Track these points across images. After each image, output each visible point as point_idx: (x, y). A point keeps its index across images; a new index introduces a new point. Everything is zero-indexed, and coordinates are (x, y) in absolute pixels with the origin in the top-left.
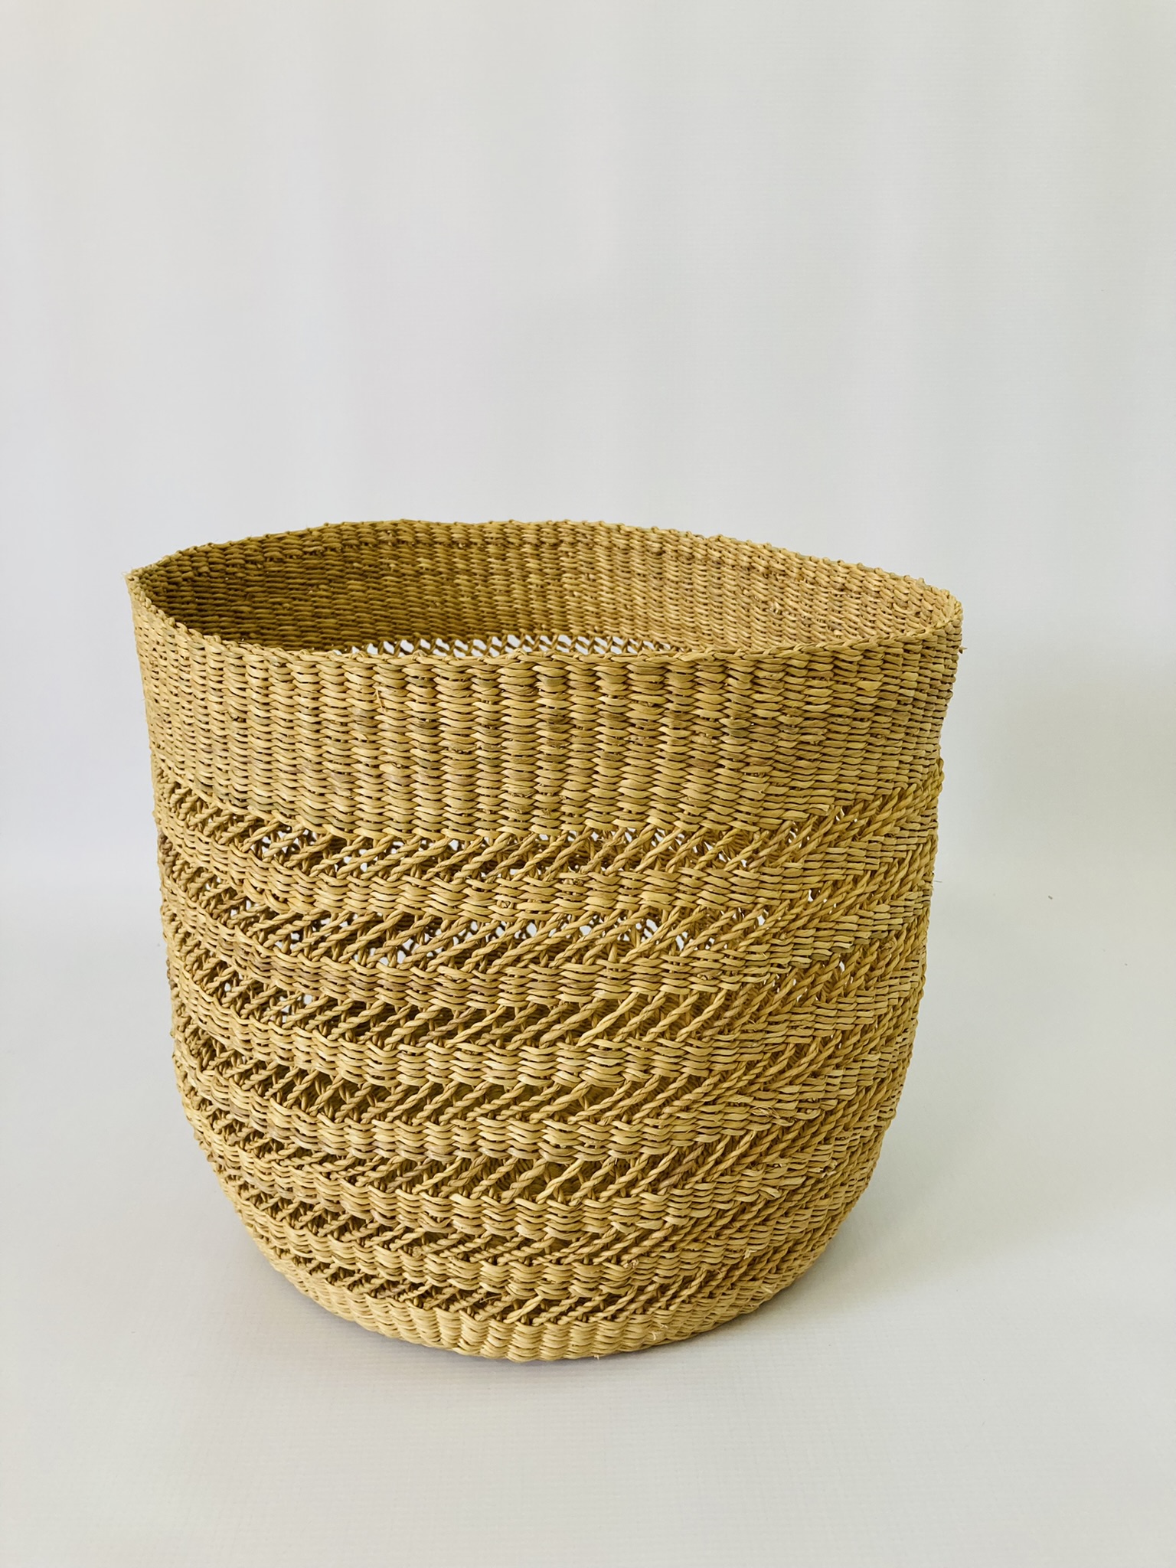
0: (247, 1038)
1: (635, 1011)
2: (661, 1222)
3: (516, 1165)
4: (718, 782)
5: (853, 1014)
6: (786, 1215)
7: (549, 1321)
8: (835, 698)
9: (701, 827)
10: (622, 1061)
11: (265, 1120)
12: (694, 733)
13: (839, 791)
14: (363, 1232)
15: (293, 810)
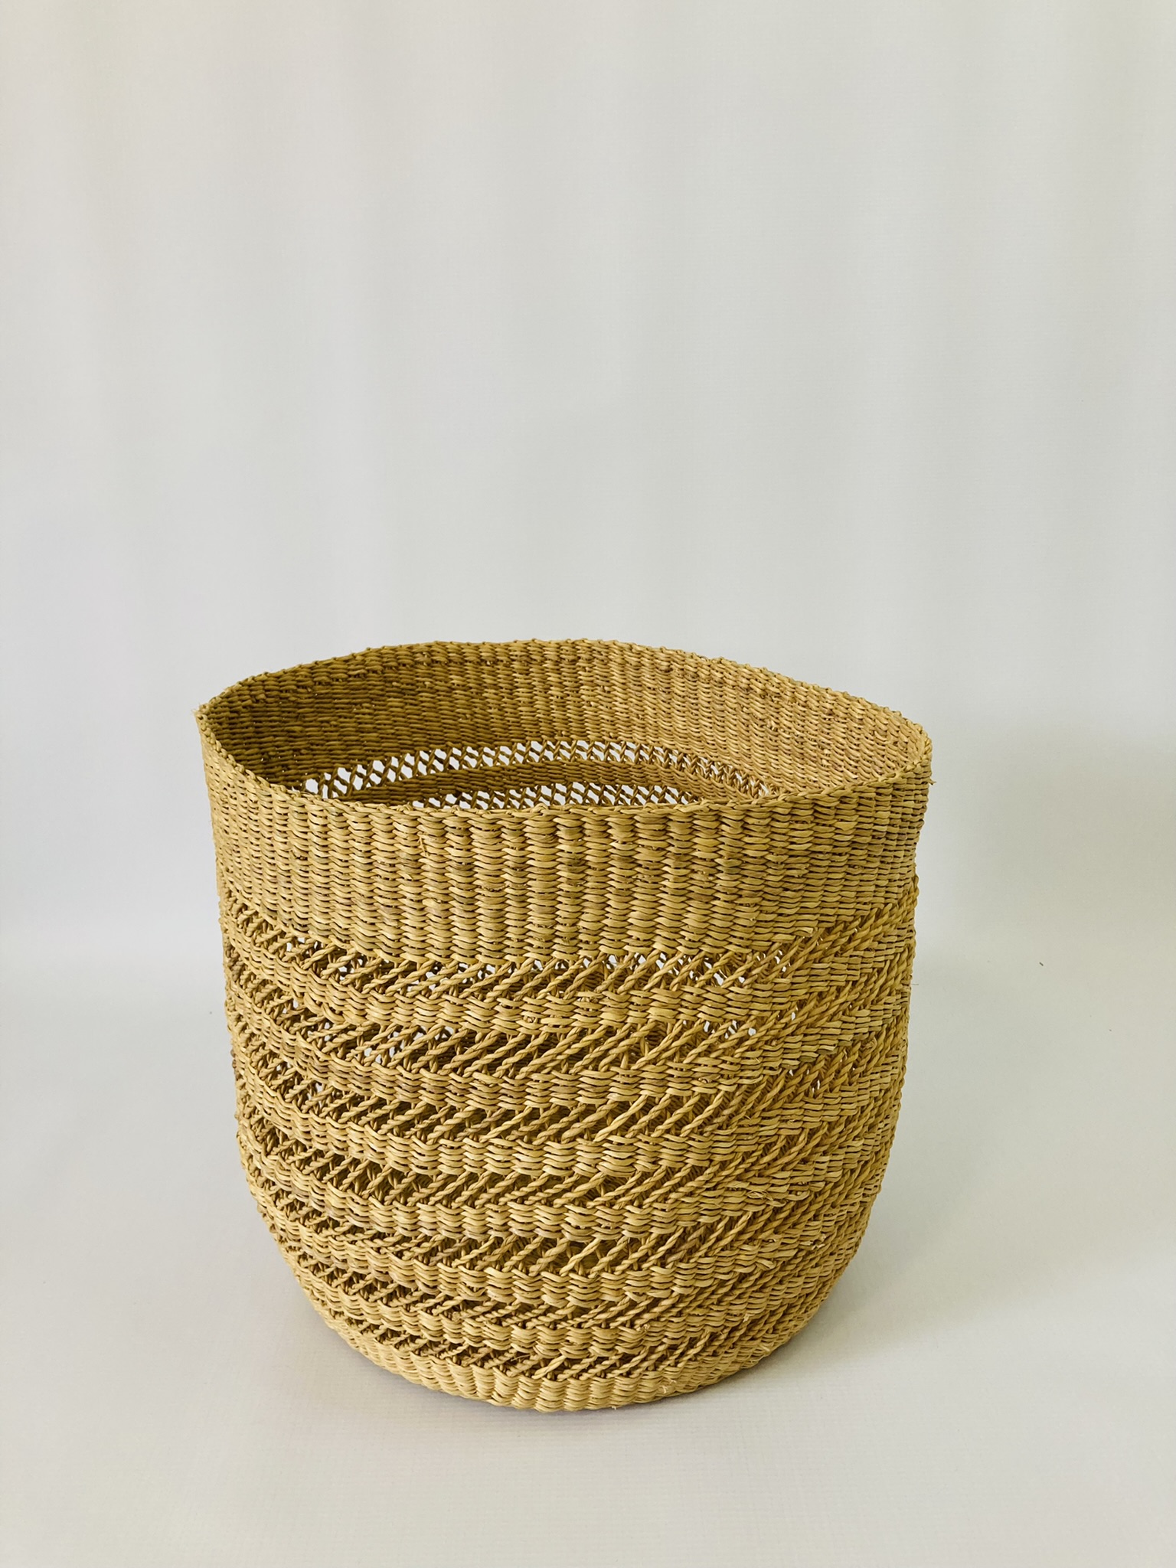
0: (307, 1130)
1: (645, 1110)
2: (669, 1291)
3: (542, 1243)
4: (714, 912)
5: (838, 1107)
6: (781, 1282)
7: (572, 1377)
8: (816, 837)
9: (701, 951)
10: (633, 1154)
11: (322, 1201)
12: (693, 871)
13: (822, 915)
14: (409, 1299)
15: (348, 936)
